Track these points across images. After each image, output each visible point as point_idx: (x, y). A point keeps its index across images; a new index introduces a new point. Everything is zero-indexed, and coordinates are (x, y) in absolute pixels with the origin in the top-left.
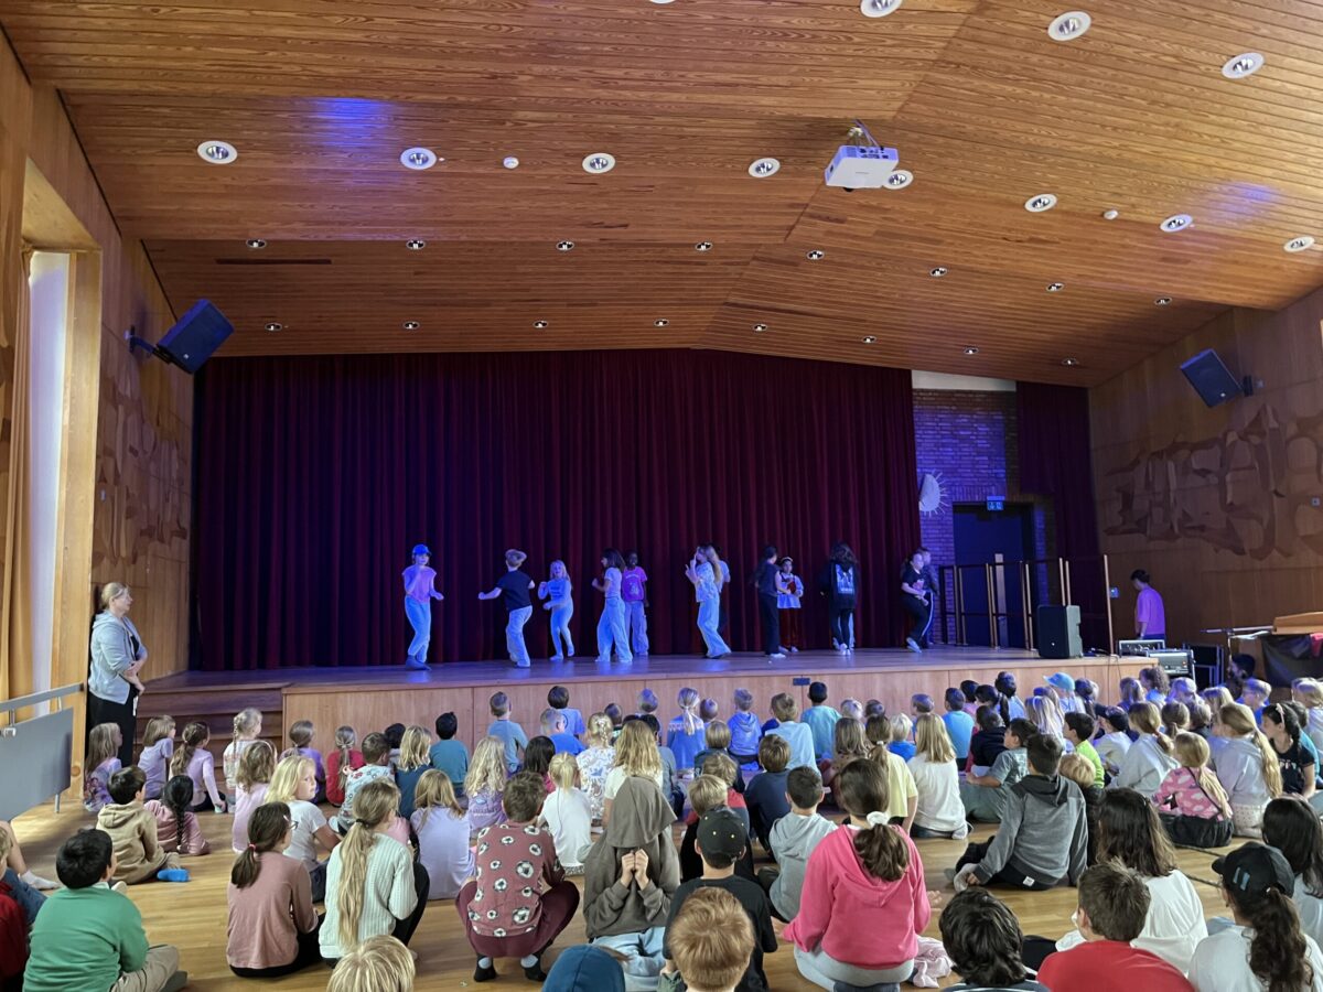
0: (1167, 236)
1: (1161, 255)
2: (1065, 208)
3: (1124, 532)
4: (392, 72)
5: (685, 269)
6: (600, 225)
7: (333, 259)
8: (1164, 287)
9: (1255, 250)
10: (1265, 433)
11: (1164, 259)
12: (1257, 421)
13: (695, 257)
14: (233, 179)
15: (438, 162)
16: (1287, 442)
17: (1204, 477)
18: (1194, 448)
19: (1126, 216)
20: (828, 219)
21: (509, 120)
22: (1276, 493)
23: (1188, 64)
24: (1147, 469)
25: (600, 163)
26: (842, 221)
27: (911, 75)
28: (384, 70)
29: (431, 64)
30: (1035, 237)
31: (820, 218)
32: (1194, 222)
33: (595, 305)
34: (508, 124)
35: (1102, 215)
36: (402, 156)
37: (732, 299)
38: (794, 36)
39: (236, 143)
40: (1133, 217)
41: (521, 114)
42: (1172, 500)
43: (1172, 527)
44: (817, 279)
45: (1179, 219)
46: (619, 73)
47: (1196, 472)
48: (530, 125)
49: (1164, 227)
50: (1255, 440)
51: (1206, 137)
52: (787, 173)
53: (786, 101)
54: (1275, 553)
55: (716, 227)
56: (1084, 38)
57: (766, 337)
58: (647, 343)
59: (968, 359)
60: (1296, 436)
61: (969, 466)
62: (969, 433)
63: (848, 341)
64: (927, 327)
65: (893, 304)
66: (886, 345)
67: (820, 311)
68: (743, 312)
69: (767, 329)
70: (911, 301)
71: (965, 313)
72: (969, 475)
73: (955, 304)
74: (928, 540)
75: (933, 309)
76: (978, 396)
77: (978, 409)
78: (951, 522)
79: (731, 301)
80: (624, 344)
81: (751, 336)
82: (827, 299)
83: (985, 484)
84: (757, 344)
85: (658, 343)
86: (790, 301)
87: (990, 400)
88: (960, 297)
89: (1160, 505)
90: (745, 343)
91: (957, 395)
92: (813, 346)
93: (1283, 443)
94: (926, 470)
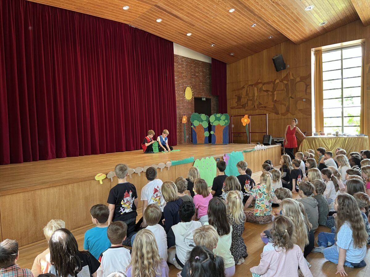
3: (237, 108)
10: (289, 81)
12: (286, 77)
17: (267, 92)
18: (264, 84)
22: (291, 97)
24: (247, 91)
42: (255, 99)
43: (255, 107)
47: (264, 91)
50: (285, 82)
57: (158, 25)
58: (112, 17)
59: (209, 48)
60: (299, 82)
61: (198, 85)
62: (198, 74)
63: (182, 33)
64: (209, 33)
65: (209, 21)
66: (192, 38)
67: (185, 18)
68: (158, 11)
69: (161, 22)
70: (214, 21)
71: (224, 30)
72: (198, 88)
73: (225, 26)
74: (189, 109)
75: (217, 26)
76: (200, 62)
77: (200, 67)
78: (194, 104)
79: (159, 5)
80: (104, 15)
81: (153, 23)
82: (191, 13)
83: (201, 92)
84: (152, 28)
85: (117, 18)
86: (178, 11)
87: (202, 64)
88: (228, 23)
89: (251, 100)
90: (149, 27)
91: (195, 61)
92: (170, 33)
93: (295, 83)
94: (188, 86)
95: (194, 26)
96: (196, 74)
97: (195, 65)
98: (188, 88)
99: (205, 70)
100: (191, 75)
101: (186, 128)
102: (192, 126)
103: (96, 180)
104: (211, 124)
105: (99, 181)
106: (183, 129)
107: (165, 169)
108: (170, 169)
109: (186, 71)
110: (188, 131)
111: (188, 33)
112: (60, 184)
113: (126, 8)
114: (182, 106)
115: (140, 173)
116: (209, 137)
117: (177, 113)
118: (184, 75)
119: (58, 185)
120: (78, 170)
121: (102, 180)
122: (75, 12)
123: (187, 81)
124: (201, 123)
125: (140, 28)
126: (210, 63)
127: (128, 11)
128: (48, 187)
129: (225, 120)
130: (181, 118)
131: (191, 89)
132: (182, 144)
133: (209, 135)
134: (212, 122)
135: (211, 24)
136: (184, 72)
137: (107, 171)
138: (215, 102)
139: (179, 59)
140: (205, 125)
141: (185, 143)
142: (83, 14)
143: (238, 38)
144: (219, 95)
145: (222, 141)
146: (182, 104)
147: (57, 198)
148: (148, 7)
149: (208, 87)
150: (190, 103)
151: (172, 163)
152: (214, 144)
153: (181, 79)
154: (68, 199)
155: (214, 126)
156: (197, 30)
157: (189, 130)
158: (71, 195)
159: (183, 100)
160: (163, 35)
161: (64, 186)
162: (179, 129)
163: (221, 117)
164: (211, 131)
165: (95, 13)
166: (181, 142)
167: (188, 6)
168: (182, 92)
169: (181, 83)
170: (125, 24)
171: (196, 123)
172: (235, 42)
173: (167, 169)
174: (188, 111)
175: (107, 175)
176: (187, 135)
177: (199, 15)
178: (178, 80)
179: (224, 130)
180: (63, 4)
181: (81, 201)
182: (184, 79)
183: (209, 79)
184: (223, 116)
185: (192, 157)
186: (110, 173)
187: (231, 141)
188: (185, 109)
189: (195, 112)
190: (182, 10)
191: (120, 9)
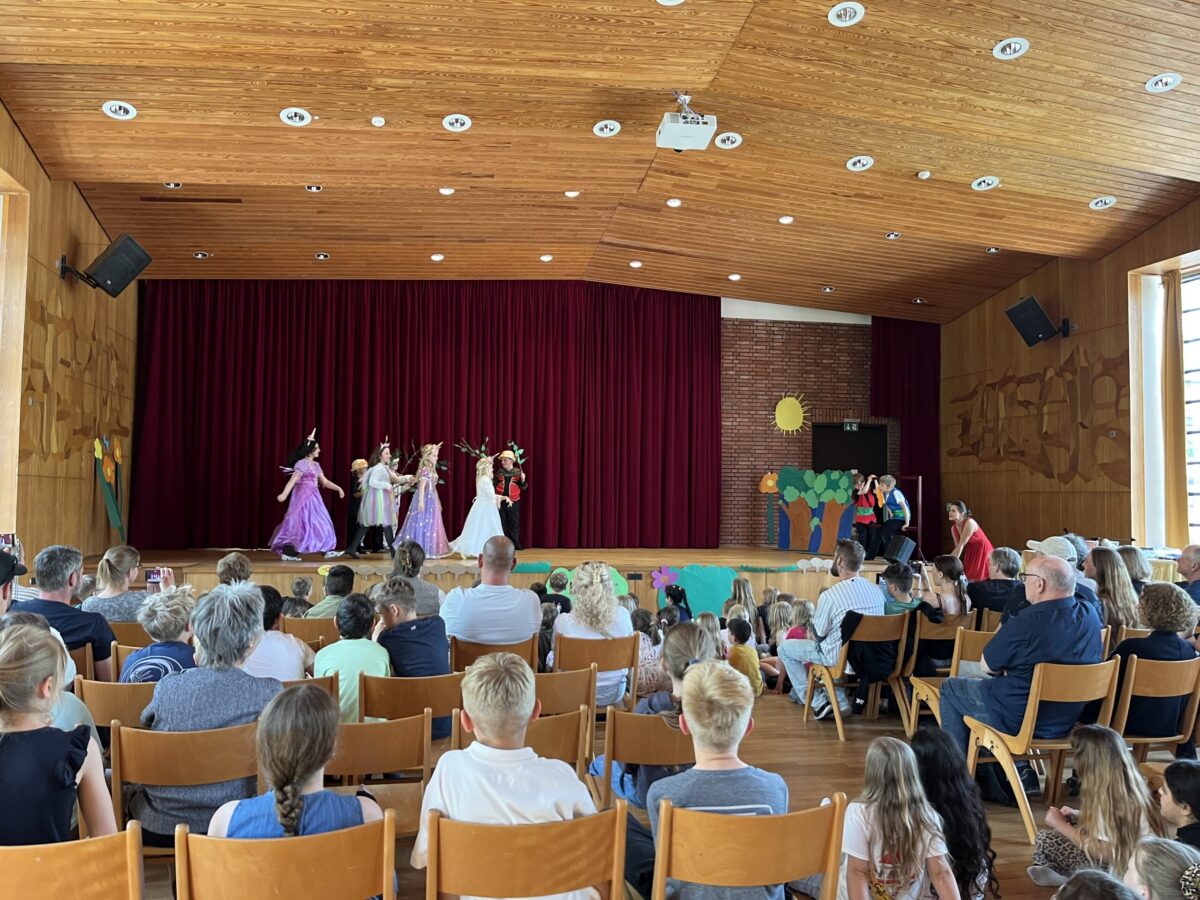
0: (979, 194)
1: (977, 211)
2: (884, 168)
3: (961, 455)
4: (250, 47)
5: (558, 212)
6: (469, 175)
7: (243, 199)
8: (985, 239)
9: (1063, 208)
10: (1076, 370)
11: (979, 215)
12: (1071, 359)
13: (565, 202)
14: (137, 132)
15: (313, 120)
16: (1094, 381)
17: (1026, 408)
18: (1020, 382)
19: (938, 176)
20: (672, 173)
21: (370, 86)
22: (1081, 424)
23: (960, 48)
24: (983, 399)
25: (457, 123)
26: (686, 176)
27: (714, 55)
28: (243, 46)
29: (282, 40)
30: (860, 193)
31: (665, 172)
32: (1000, 183)
33: (484, 241)
34: (370, 89)
35: (917, 175)
36: (281, 115)
37: (607, 240)
38: (600, 20)
39: (133, 103)
40: (944, 177)
41: (380, 81)
42: (1000, 427)
43: (999, 452)
44: (679, 223)
45: (989, 179)
46: (451, 50)
47: (1020, 403)
48: (389, 90)
49: (974, 186)
50: (1069, 376)
51: (989, 111)
52: (629, 132)
53: (606, 75)
54: (1077, 476)
55: (575, 178)
56: (861, 25)
57: (642, 273)
60: (1101, 375)
61: (831, 391)
62: (831, 361)
63: (716, 278)
64: (784, 268)
66: (751, 283)
68: (618, 251)
69: (644, 266)
71: (816, 256)
72: (830, 399)
74: (789, 456)
75: (787, 252)
81: (628, 271)
83: (843, 407)
88: (809, 242)
89: (991, 431)
92: (686, 282)
93: (1090, 380)
94: (790, 394)
96: (825, 361)
98: (786, 399)
99: (859, 348)
100: (803, 364)
102: (781, 503)
109: (783, 356)
111: (727, 276)
113: (546, 258)
114: (763, 448)
118: (777, 367)
123: (786, 382)
125: (611, 282)
126: (869, 324)
127: (555, 261)
130: (758, 479)
131: (802, 401)
134: (818, 492)
136: (775, 359)
148: (587, 248)
156: (746, 268)
166: (754, 542)
169: (764, 389)
171: (791, 494)
174: (785, 460)
182: (775, 378)
188: (774, 456)
191: (536, 262)
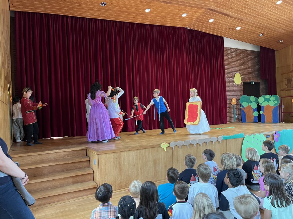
3: (287, 90)
57: (210, 25)
58: (174, 24)
59: (257, 38)
61: (247, 72)
62: (247, 62)
63: (232, 28)
64: (257, 25)
65: (256, 14)
66: (241, 31)
67: (235, 15)
68: (211, 13)
69: (213, 22)
70: (262, 13)
71: (272, 20)
72: (247, 74)
73: (272, 16)
74: (238, 92)
75: (265, 18)
76: (248, 51)
77: (249, 55)
78: (243, 87)
79: (211, 8)
80: (167, 23)
81: (206, 24)
82: (240, 10)
83: (250, 77)
84: (205, 28)
85: (177, 24)
86: (229, 10)
87: (251, 53)
88: (276, 13)
90: (202, 27)
91: (244, 51)
92: (221, 30)
94: (237, 72)
95: (243, 20)
96: (245, 62)
97: (243, 54)
98: (237, 74)
99: (253, 58)
100: (240, 63)
101: (236, 109)
102: (241, 107)
103: (161, 147)
104: (260, 104)
105: (164, 148)
106: (233, 109)
107: (217, 143)
108: (221, 142)
109: (235, 60)
110: (237, 111)
111: (237, 27)
112: (136, 149)
113: (184, 15)
114: (232, 90)
115: (196, 144)
116: (258, 116)
117: (227, 96)
118: (234, 63)
119: (135, 149)
120: (149, 140)
121: (166, 148)
122: (147, 24)
123: (236, 68)
124: (250, 104)
125: (195, 29)
126: (258, 51)
127: (186, 17)
128: (128, 150)
129: (275, 100)
130: (231, 100)
131: (240, 75)
132: (232, 122)
133: (258, 115)
134: (261, 103)
135: (259, 17)
136: (233, 61)
137: (169, 141)
138: (264, 85)
139: (229, 50)
140: (255, 106)
141: (235, 122)
142: (153, 25)
143: (286, 26)
144: (268, 79)
145: (272, 120)
146: (232, 89)
147: (134, 159)
148: (202, 11)
149: (256, 72)
150: (239, 87)
151: (223, 138)
152: (264, 122)
153: (231, 67)
154: (142, 160)
155: (263, 107)
156: (246, 24)
157: (239, 110)
158: (144, 157)
159: (233, 85)
160: (214, 32)
161: (139, 150)
162: (229, 109)
163: (270, 98)
164: (260, 111)
165: (161, 23)
166: (231, 121)
167: (238, 5)
168: (232, 78)
169: (231, 71)
170: (183, 28)
171: (245, 104)
172: (284, 30)
173: (219, 143)
174: (237, 94)
175: (169, 144)
176: (237, 115)
177: (247, 11)
178: (228, 68)
179: (273, 110)
180: (139, 20)
181: (151, 163)
182: (233, 67)
183: (257, 65)
184: (272, 97)
185: (242, 133)
186: (171, 142)
187: (282, 120)
188: (234, 92)
189: (244, 95)
190: (232, 8)
191: (180, 17)
